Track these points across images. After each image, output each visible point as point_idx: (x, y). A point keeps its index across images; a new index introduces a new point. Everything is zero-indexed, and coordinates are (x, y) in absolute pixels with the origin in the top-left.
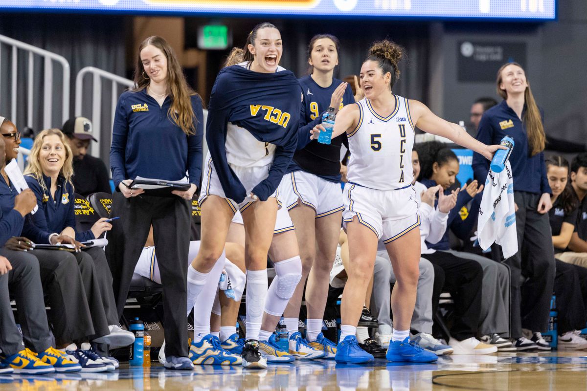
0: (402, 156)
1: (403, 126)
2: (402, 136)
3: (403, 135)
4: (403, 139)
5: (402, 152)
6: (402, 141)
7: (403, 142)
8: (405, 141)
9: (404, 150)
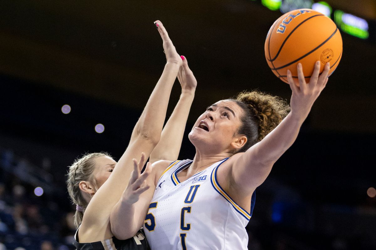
0: (183, 236)
1: (197, 186)
2: (186, 201)
3: (189, 200)
4: (187, 205)
5: (183, 228)
6: (183, 210)
7: (186, 212)
8: (189, 209)
9: (189, 226)
